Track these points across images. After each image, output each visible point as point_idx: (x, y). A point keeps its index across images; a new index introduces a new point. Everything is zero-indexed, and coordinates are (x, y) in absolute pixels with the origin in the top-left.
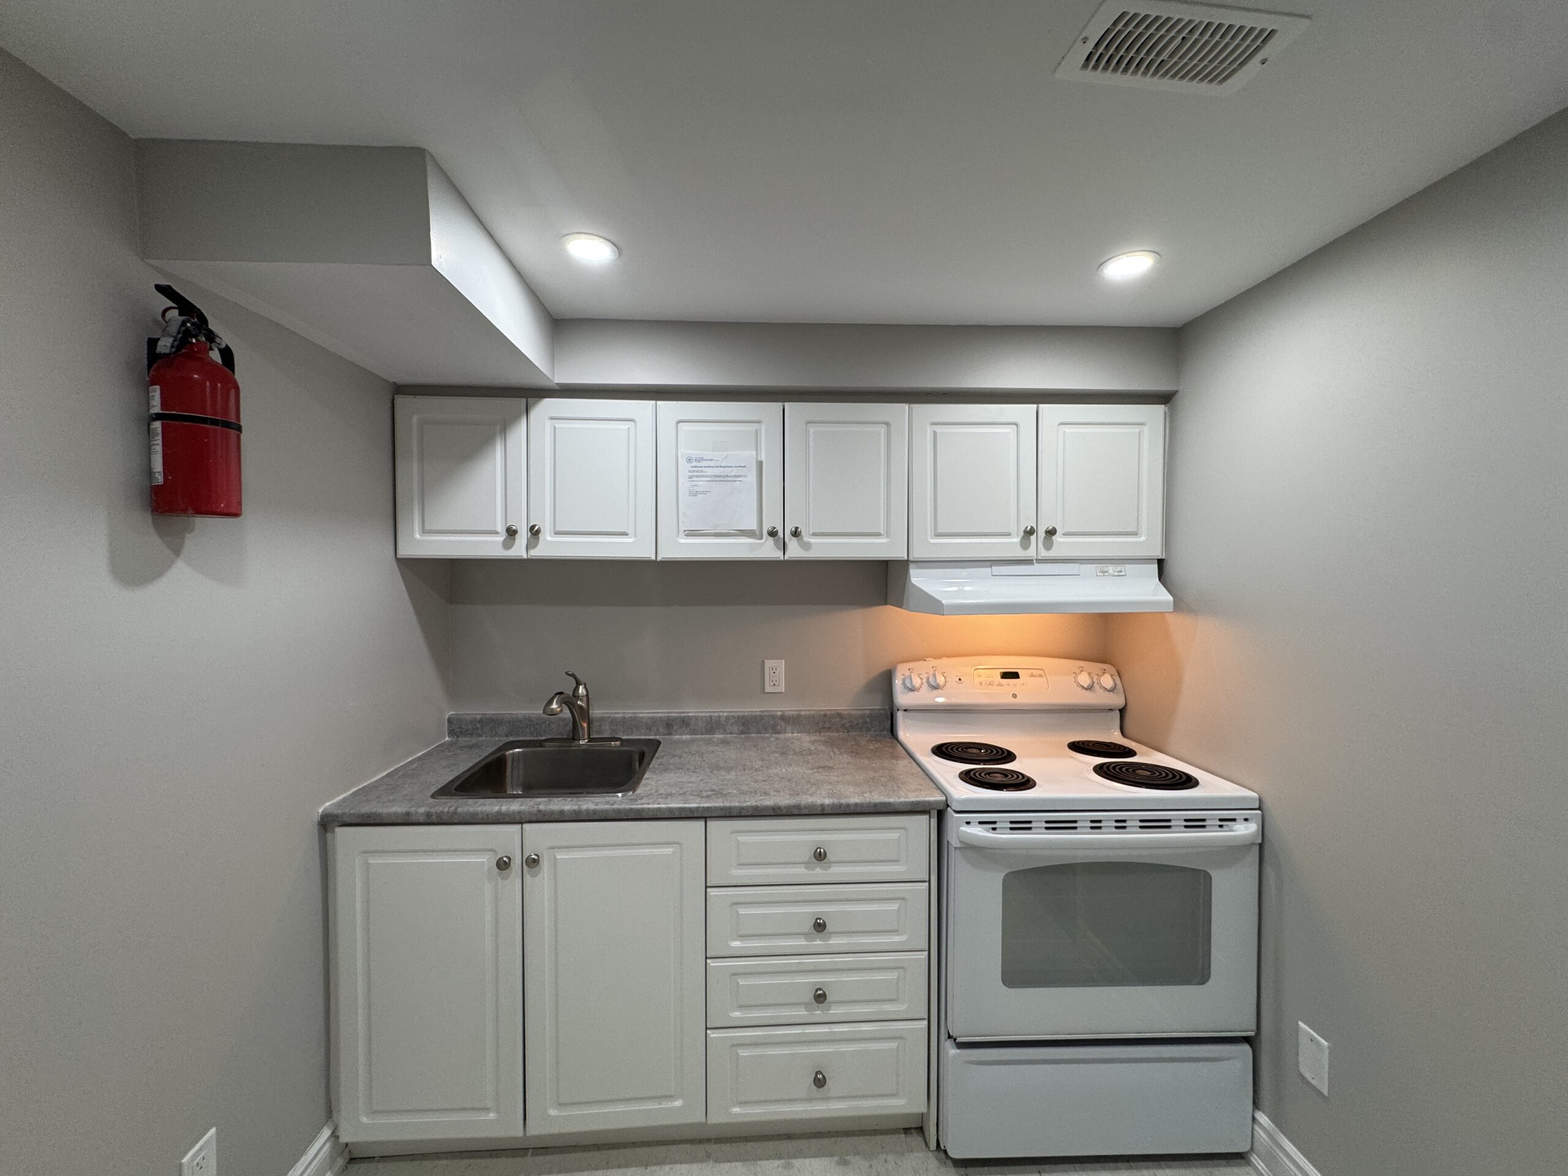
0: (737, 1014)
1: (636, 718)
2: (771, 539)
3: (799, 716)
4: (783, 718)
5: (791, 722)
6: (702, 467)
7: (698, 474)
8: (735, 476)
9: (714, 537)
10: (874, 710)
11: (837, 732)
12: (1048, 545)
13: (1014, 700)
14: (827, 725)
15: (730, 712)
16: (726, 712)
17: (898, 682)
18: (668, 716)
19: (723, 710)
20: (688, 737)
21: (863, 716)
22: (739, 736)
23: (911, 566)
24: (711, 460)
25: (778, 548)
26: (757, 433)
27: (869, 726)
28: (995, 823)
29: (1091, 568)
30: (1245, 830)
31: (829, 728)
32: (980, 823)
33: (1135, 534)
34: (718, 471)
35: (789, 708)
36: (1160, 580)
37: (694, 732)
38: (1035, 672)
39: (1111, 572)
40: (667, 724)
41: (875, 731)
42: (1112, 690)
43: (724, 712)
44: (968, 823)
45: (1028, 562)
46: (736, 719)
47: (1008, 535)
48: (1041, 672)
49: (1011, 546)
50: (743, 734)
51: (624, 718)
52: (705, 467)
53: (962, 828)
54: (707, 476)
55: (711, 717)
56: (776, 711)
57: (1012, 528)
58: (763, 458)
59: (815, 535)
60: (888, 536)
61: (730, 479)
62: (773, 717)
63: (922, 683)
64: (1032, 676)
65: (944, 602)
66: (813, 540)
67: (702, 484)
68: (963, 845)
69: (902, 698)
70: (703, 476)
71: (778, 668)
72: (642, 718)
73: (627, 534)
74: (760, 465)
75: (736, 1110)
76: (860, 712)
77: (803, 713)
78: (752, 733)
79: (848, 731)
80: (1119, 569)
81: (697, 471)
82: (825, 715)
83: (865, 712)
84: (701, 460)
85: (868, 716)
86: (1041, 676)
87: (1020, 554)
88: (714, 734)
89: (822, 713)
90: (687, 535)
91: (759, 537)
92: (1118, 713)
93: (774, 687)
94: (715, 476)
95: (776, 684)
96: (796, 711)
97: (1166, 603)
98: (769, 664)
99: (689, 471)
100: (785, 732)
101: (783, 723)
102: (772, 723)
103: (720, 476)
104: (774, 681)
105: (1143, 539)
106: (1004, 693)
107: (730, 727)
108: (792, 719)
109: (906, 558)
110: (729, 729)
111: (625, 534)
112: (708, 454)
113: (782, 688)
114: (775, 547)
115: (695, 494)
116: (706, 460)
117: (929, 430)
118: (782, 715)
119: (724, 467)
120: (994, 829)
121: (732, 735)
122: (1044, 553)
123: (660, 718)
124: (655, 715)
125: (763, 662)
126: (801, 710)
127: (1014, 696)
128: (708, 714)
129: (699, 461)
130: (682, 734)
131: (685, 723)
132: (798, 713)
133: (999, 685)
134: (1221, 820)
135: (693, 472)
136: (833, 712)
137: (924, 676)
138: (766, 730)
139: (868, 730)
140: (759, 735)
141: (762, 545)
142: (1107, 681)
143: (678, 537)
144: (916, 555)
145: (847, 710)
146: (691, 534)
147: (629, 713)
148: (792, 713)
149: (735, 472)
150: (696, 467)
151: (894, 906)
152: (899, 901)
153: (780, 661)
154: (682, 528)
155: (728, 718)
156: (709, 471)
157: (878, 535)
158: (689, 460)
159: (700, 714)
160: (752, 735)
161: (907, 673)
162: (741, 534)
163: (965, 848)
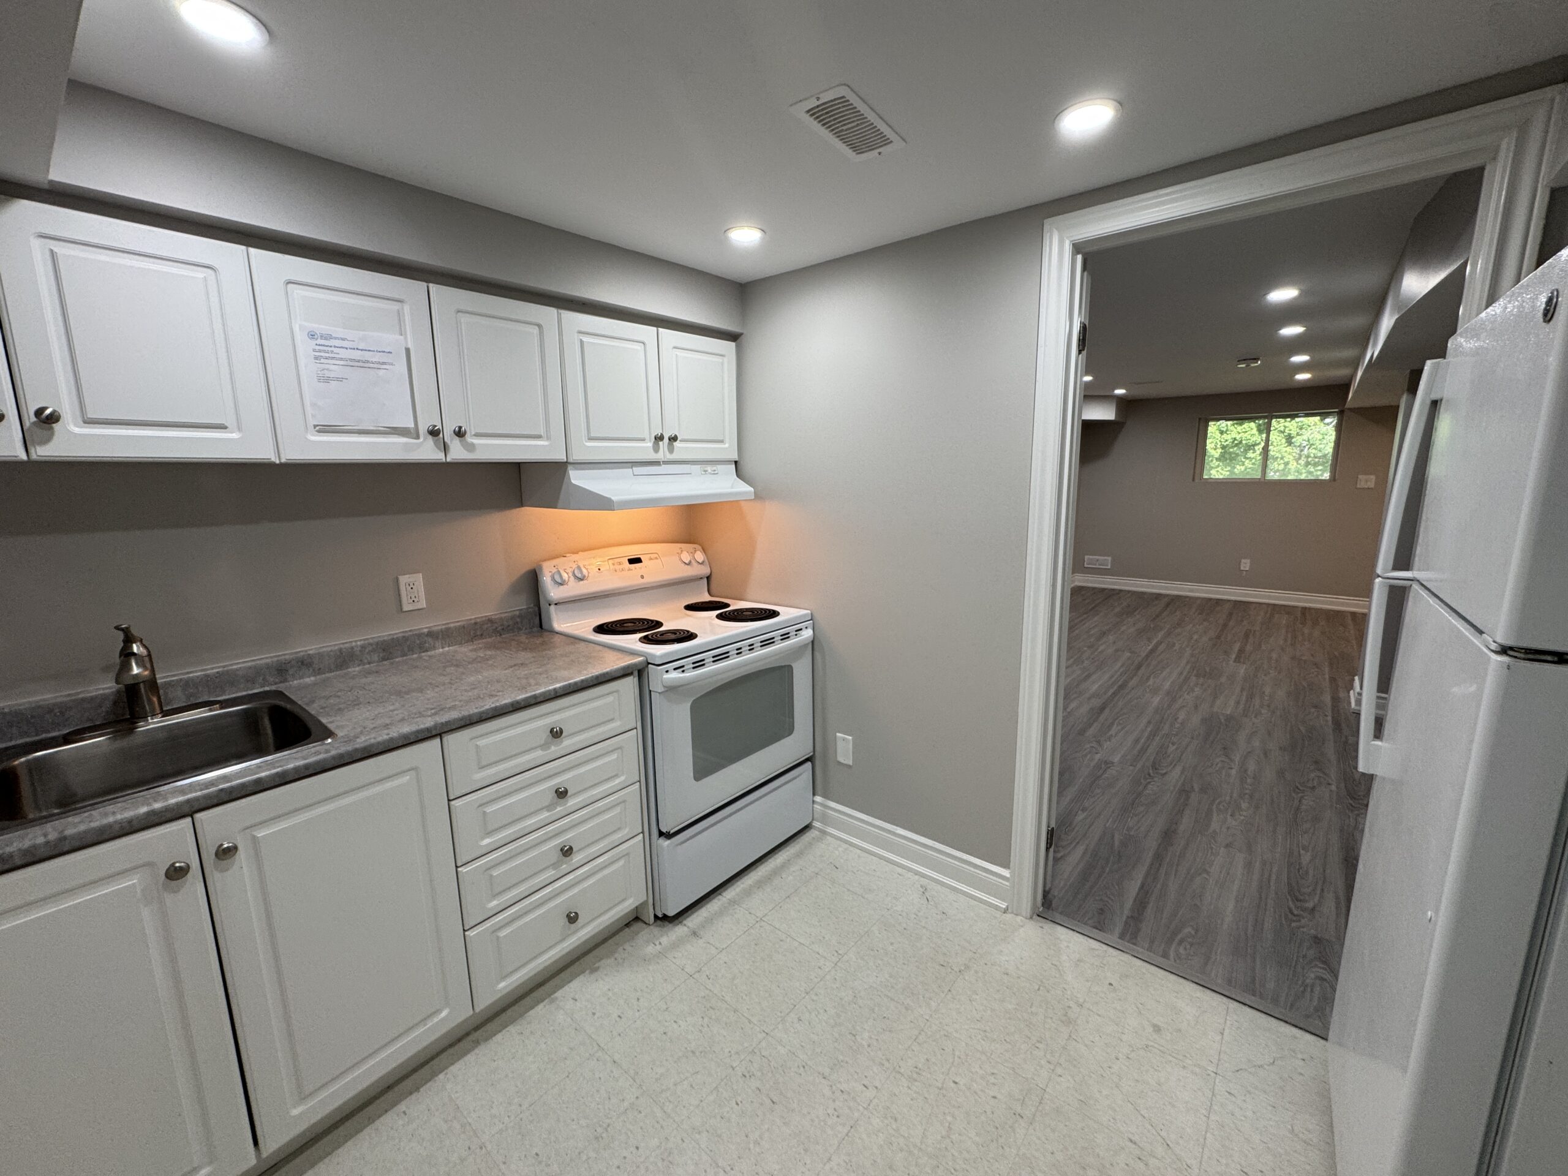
0: (495, 903)
1: (227, 671)
2: (430, 439)
3: (448, 629)
4: (430, 634)
5: (441, 636)
6: (331, 347)
7: (327, 355)
8: (379, 363)
9: (357, 435)
10: (521, 610)
11: (490, 637)
12: (671, 450)
13: (642, 581)
14: (479, 633)
15: (365, 640)
16: (361, 640)
17: (546, 579)
18: (278, 661)
19: (356, 639)
20: (313, 678)
21: (513, 618)
22: (381, 664)
23: (570, 467)
24: (343, 339)
25: (439, 449)
26: (399, 314)
27: (520, 625)
28: (683, 666)
29: (696, 468)
30: (807, 634)
31: (482, 635)
32: (675, 669)
33: (722, 442)
34: (357, 355)
35: (436, 623)
36: (738, 475)
37: (320, 671)
38: (653, 556)
39: (710, 471)
40: (278, 670)
41: (526, 629)
42: (702, 563)
43: (356, 641)
44: (667, 672)
45: (656, 463)
46: (374, 646)
47: (643, 440)
48: (656, 555)
49: (644, 450)
50: (386, 660)
51: (207, 676)
52: (335, 347)
53: (664, 676)
54: (341, 359)
55: (340, 650)
56: (422, 628)
57: (646, 435)
58: (410, 346)
59: (477, 435)
60: (548, 438)
61: (372, 365)
62: (419, 635)
63: (569, 577)
64: (651, 559)
65: (613, 498)
66: (476, 441)
67: (335, 370)
68: (666, 689)
69: (554, 593)
70: (333, 358)
71: (416, 584)
72: (237, 670)
73: (226, 428)
74: (408, 351)
75: (502, 985)
76: (510, 614)
77: (452, 625)
78: (397, 657)
79: (501, 635)
80: (715, 468)
81: (325, 351)
82: (476, 623)
83: (515, 613)
84: (329, 337)
85: (519, 617)
86: (656, 558)
87: (652, 456)
88: (347, 668)
89: (473, 621)
90: (319, 431)
91: (415, 436)
92: (706, 579)
93: (414, 604)
94: (351, 360)
95: (416, 600)
96: (443, 625)
97: (749, 492)
98: (404, 580)
99: (314, 350)
100: (434, 648)
101: (430, 640)
102: (418, 642)
103: (359, 361)
104: (413, 597)
105: (727, 445)
106: (633, 576)
107: (368, 657)
108: (441, 634)
109: (565, 460)
110: (366, 658)
111: (222, 427)
112: (339, 332)
113: (423, 604)
114: (435, 448)
115: (327, 380)
116: (336, 338)
117: (576, 337)
118: (428, 632)
119: (362, 350)
120: (683, 671)
121: (372, 665)
122: (669, 457)
123: (267, 664)
124: (258, 662)
125: (397, 579)
126: (448, 624)
127: (642, 577)
128: (336, 648)
129: (326, 339)
130: (301, 678)
131: (305, 663)
132: (447, 626)
133: (629, 570)
134: (796, 631)
135: (320, 351)
136: (484, 619)
137: (570, 571)
138: (412, 651)
139: (520, 629)
140: (405, 658)
141: (419, 445)
142: (700, 556)
143: (307, 432)
144: (575, 457)
145: (495, 615)
146: (324, 429)
147: (212, 668)
148: (440, 628)
149: (377, 357)
150: (322, 345)
151: (614, 756)
152: (616, 751)
153: (417, 575)
154: (312, 422)
155: (363, 647)
156: (343, 354)
157: (539, 437)
158: (312, 336)
159: (325, 649)
160: (397, 660)
161: (554, 570)
162: (393, 431)
163: (667, 691)
